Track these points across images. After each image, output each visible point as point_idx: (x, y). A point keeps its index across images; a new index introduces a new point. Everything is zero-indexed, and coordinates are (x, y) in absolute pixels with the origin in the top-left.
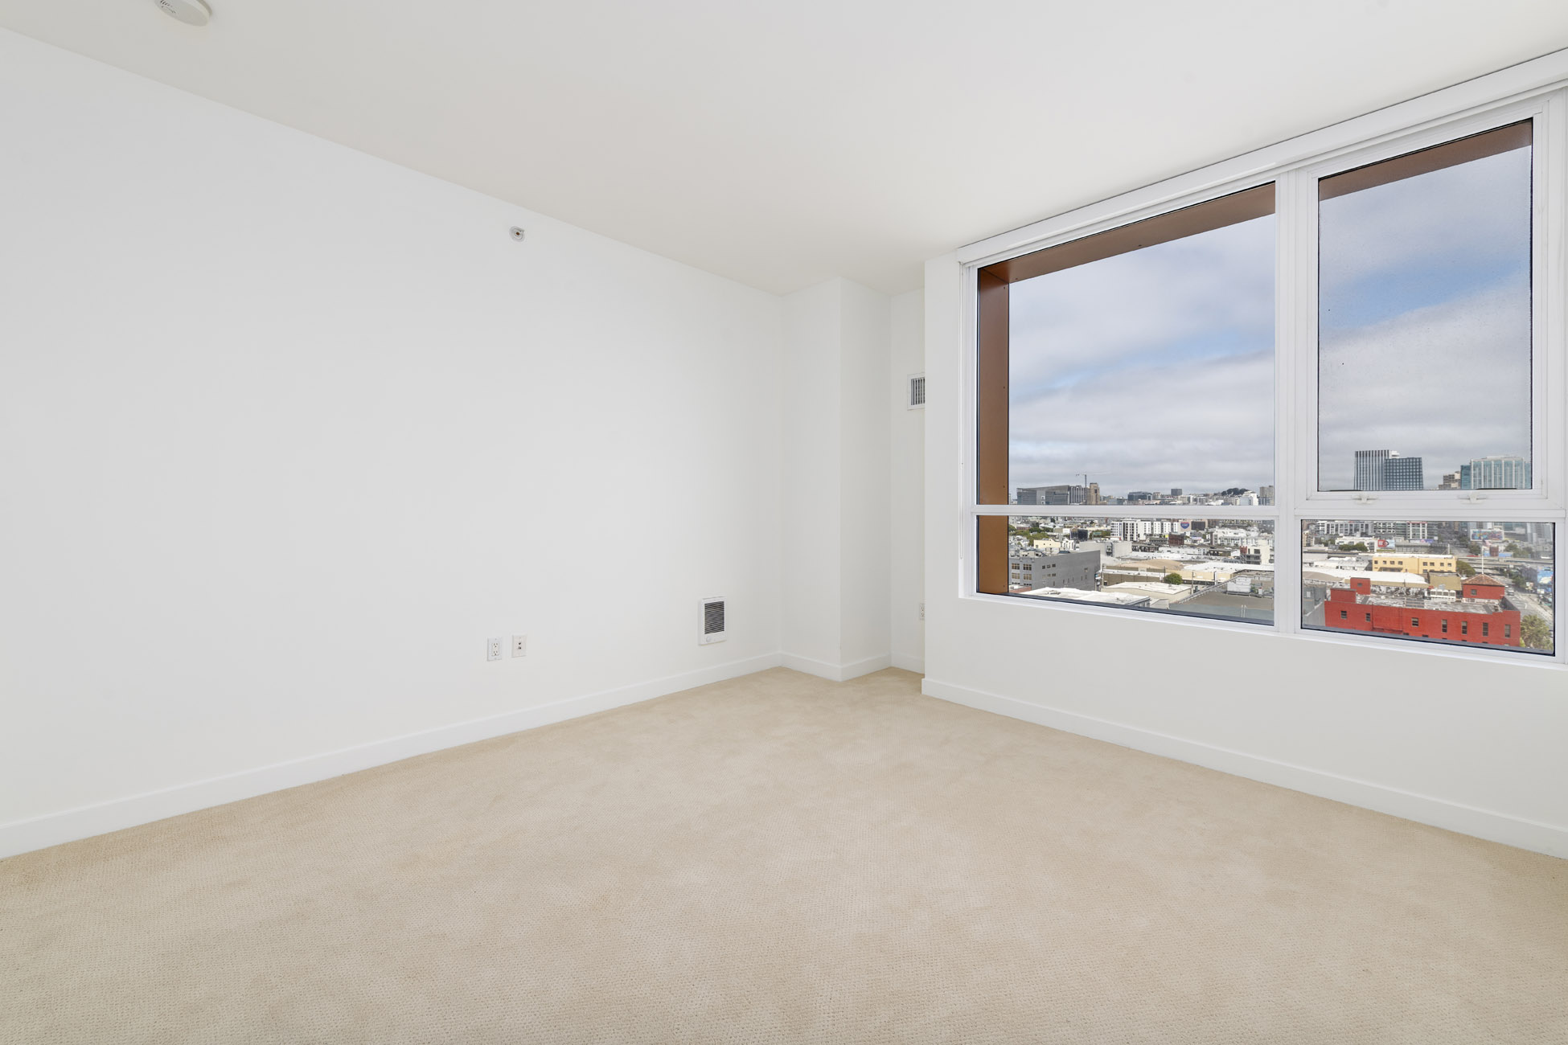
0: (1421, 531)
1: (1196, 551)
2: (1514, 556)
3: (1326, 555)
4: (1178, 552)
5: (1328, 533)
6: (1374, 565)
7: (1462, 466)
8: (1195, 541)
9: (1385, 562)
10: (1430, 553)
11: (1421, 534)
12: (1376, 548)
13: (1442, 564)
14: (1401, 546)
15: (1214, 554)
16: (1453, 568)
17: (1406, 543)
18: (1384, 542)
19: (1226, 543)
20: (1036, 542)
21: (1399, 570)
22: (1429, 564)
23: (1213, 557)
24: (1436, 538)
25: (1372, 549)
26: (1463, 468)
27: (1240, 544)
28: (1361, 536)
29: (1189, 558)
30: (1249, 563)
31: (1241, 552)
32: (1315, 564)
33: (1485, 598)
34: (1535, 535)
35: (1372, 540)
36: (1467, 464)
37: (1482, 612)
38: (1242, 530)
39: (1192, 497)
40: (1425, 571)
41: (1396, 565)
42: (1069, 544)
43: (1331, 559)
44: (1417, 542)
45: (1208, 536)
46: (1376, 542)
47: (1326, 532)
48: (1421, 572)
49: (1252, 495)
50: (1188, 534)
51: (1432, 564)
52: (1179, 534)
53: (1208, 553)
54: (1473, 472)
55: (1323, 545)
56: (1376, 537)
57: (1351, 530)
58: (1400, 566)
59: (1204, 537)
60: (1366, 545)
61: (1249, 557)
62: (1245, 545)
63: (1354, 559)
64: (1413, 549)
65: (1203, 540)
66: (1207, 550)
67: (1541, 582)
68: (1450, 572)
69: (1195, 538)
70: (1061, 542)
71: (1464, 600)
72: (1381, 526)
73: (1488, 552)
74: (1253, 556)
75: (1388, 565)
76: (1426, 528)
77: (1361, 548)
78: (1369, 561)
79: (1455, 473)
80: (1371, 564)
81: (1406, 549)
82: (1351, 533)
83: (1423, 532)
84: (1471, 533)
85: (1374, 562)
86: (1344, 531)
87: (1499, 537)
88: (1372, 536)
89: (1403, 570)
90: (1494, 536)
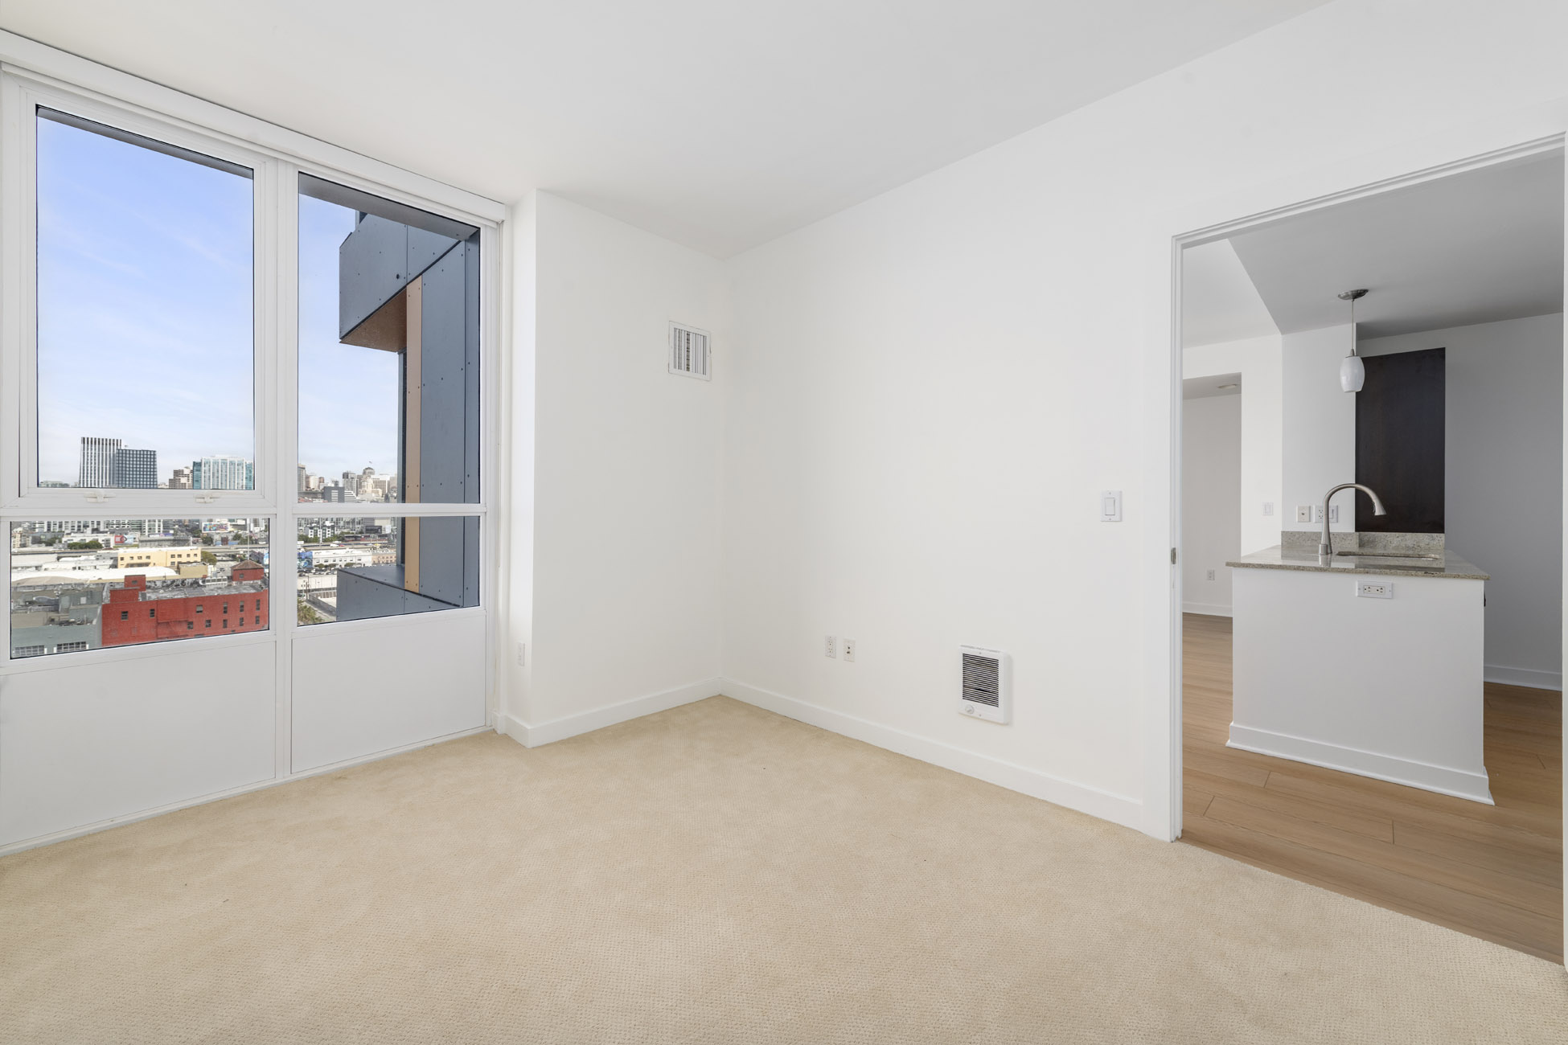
0: (157, 525)
2: (241, 543)
3: (55, 556)
5: (49, 530)
6: (120, 562)
7: (194, 463)
9: (132, 558)
10: (174, 545)
11: (157, 527)
12: (112, 545)
13: (188, 555)
14: (141, 541)
16: (199, 559)
17: (143, 538)
18: (122, 537)
21: (147, 565)
22: (176, 556)
24: (172, 532)
25: (109, 546)
28: (92, 533)
32: (44, 567)
33: (251, 580)
34: (252, 525)
35: (108, 536)
36: (198, 461)
37: (253, 591)
40: (173, 563)
41: (144, 560)
43: (62, 559)
44: (157, 537)
46: (112, 539)
47: (45, 530)
48: (169, 564)
51: (180, 556)
54: (203, 469)
56: (112, 533)
57: (79, 526)
58: (147, 561)
60: (100, 541)
63: (93, 557)
64: (157, 543)
68: (195, 562)
71: (234, 583)
72: (114, 521)
73: (219, 542)
75: (136, 561)
76: (161, 523)
77: (94, 546)
78: (111, 558)
79: (187, 468)
80: (117, 560)
81: (149, 543)
82: (79, 530)
83: (159, 526)
84: (203, 526)
85: (119, 559)
86: (70, 528)
87: (226, 528)
88: (106, 532)
89: (152, 564)
90: (221, 527)
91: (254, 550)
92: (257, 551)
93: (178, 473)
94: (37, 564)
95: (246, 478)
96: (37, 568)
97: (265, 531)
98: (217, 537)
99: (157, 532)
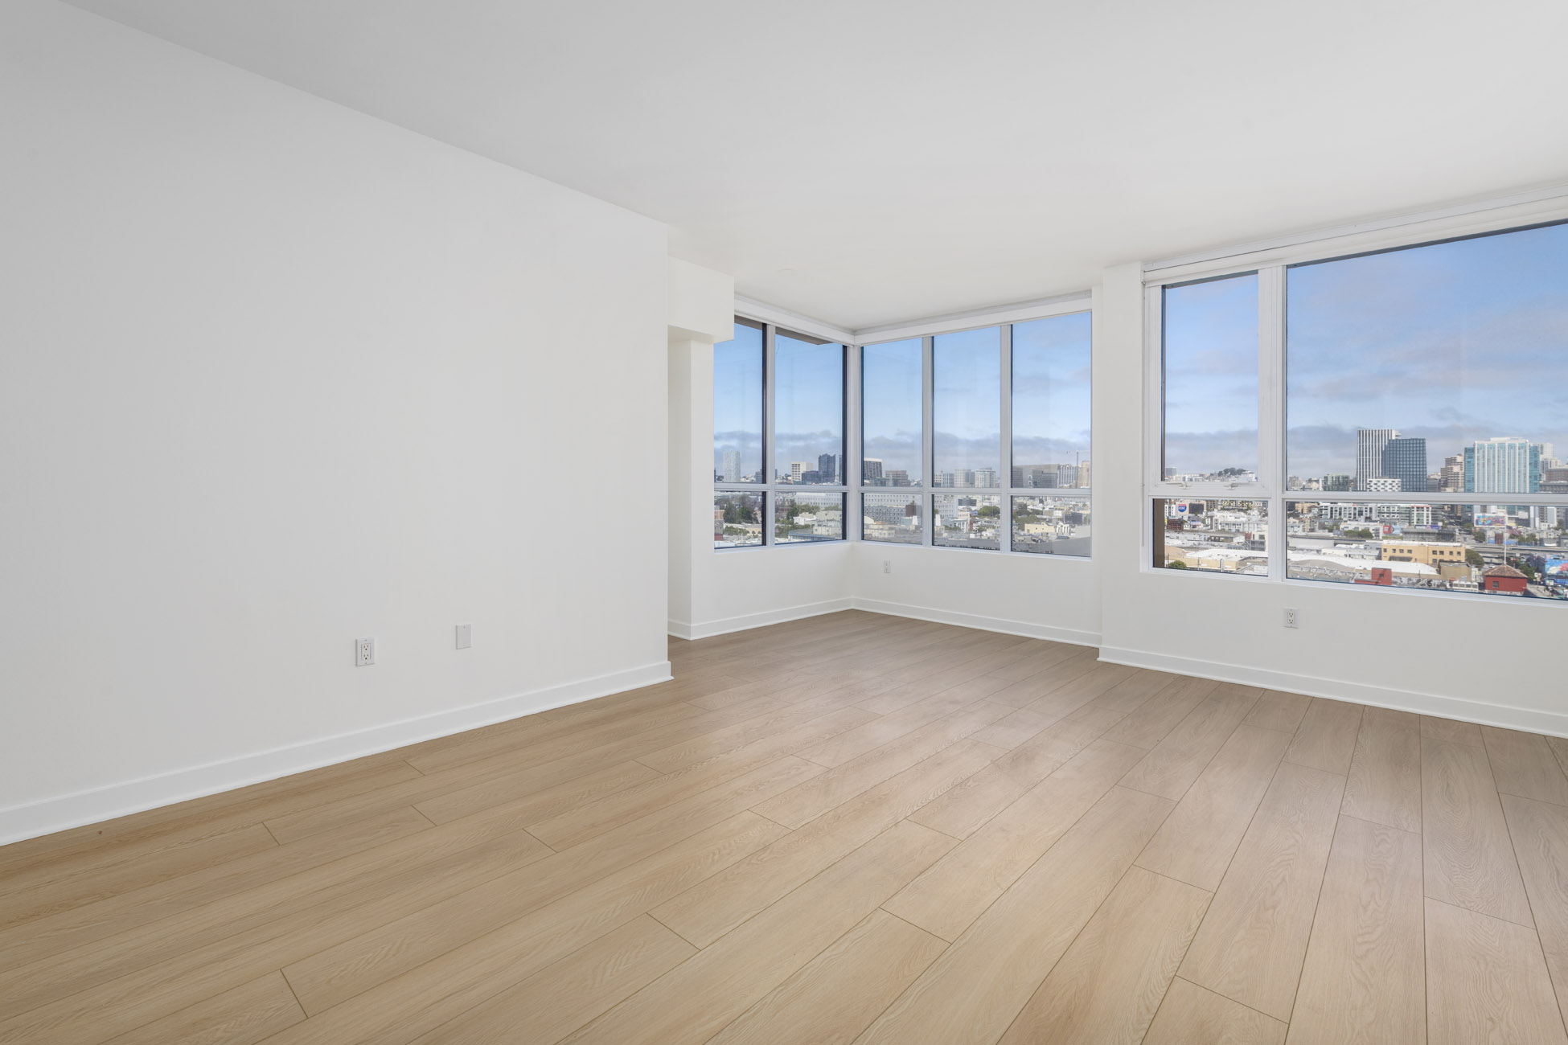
0: (1425, 515)
1: (1197, 537)
2: (1519, 543)
3: (1332, 542)
4: (1178, 538)
5: (1331, 517)
6: (1383, 554)
7: (1466, 449)
8: (1194, 527)
9: (1394, 550)
10: (1438, 540)
11: (1425, 519)
12: (1381, 535)
13: (1451, 553)
14: (1408, 533)
15: (1215, 540)
16: (1463, 558)
17: (1412, 529)
18: (1390, 527)
19: (1226, 528)
20: (1027, 526)
21: (1408, 559)
22: (1438, 553)
23: (1216, 543)
24: (1440, 524)
25: (1377, 536)
26: (1467, 450)
27: (1241, 530)
28: (1366, 521)
29: (1190, 544)
30: (1253, 549)
31: (1246, 538)
32: (1323, 551)
34: (1537, 519)
35: (1377, 525)
36: (1470, 446)
38: (1242, 514)
39: (1187, 477)
40: (1435, 560)
41: (1406, 554)
42: (1064, 528)
43: (1337, 546)
44: (1423, 529)
45: (1208, 521)
46: (1381, 527)
47: (1329, 517)
48: (1431, 562)
49: (1250, 475)
50: (1186, 519)
51: (1442, 553)
52: (1177, 518)
53: (1209, 539)
54: (1476, 455)
55: (1327, 530)
56: (1381, 522)
57: (1355, 514)
58: (1409, 555)
59: (1203, 521)
60: (1371, 531)
61: (1253, 543)
62: (1246, 530)
63: (1362, 546)
64: (1421, 536)
65: (1202, 525)
66: (1208, 536)
67: (1548, 572)
68: (1459, 562)
69: (1194, 523)
70: (1055, 527)
72: (1385, 509)
73: (1493, 539)
74: (1257, 542)
75: (1398, 554)
76: (1430, 512)
77: (1364, 535)
78: (1377, 549)
79: (1460, 455)
80: (1380, 552)
81: (1412, 536)
82: (1355, 518)
83: (1428, 517)
84: (1475, 518)
85: (1383, 550)
86: (1348, 516)
87: (1503, 523)
88: (1376, 521)
89: (1413, 560)
90: (1497, 521)
91: (1533, 553)
92: (1537, 554)
93: (1451, 461)
94: (1317, 547)
95: (1530, 464)
96: (1318, 551)
97: (1557, 529)
98: (1490, 534)
99: (1425, 524)
